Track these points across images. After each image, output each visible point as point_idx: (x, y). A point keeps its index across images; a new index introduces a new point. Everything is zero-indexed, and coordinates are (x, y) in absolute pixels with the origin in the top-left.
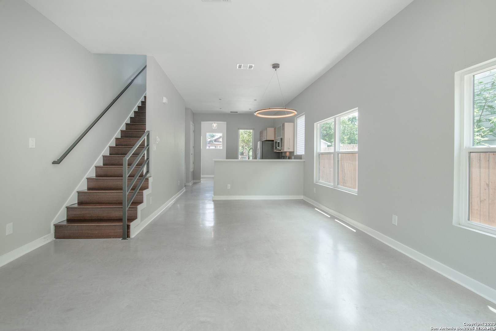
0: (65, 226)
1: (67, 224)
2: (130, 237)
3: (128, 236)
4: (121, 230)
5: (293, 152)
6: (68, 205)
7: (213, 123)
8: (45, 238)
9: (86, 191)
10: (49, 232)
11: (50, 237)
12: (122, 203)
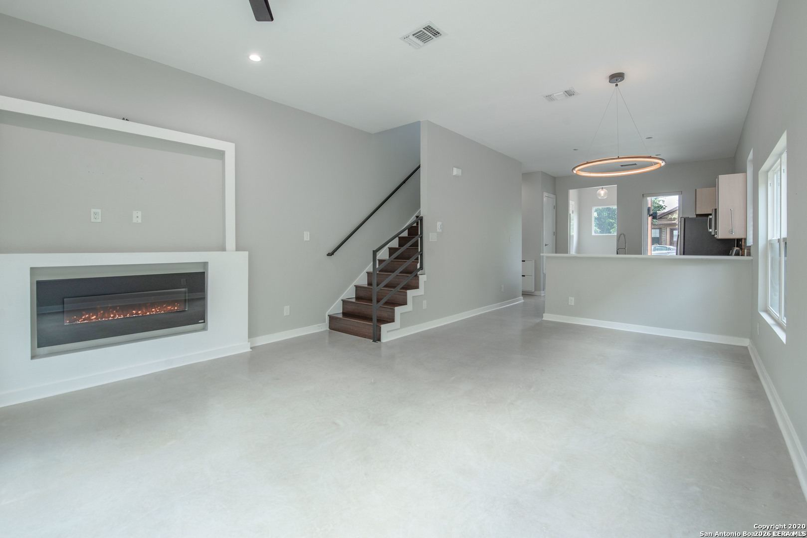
0: (340, 319)
1: (343, 317)
2: (380, 341)
3: (379, 340)
4: (372, 331)
5: (745, 239)
6: (344, 298)
7: (600, 189)
8: (319, 326)
9: (366, 286)
10: (325, 322)
11: (324, 327)
12: (372, 300)
